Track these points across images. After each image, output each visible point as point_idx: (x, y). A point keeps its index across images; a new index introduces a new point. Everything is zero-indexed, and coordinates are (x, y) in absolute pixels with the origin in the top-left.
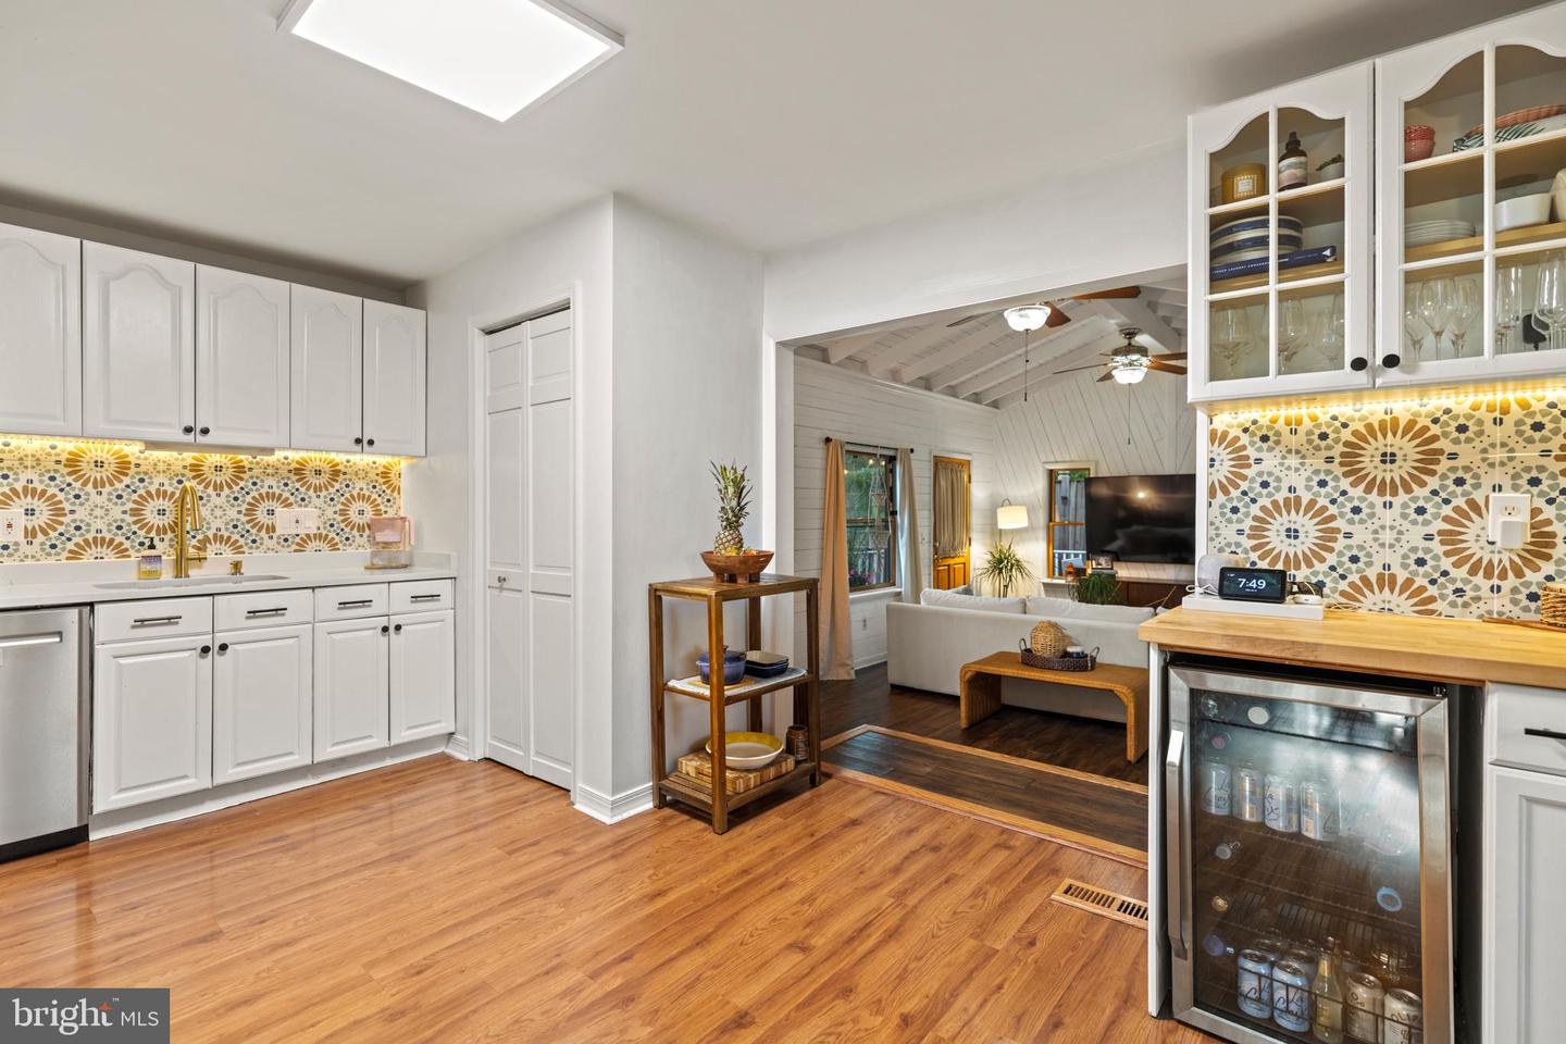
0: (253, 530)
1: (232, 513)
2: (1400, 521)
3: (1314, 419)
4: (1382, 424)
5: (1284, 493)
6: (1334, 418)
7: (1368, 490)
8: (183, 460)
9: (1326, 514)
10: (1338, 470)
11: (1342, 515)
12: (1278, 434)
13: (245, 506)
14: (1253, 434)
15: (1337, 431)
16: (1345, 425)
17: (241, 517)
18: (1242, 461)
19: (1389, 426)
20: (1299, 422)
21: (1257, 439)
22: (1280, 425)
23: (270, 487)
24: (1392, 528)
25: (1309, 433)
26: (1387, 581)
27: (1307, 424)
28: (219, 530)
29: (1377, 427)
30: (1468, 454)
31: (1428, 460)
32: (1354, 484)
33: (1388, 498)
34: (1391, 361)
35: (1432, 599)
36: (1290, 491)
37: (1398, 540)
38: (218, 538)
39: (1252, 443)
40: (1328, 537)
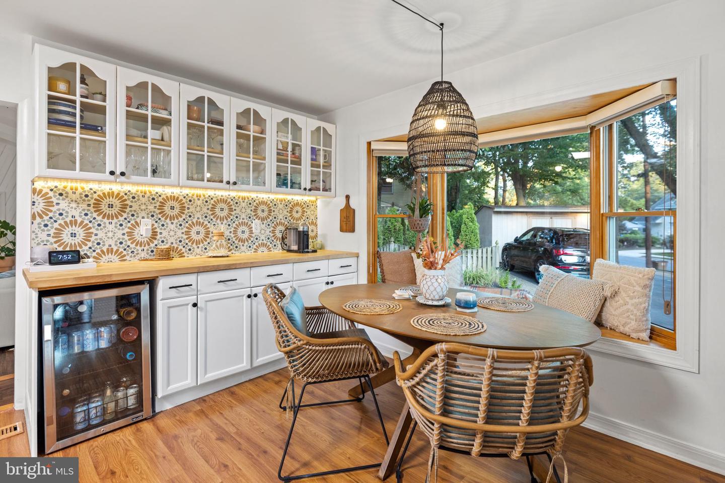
2: (115, 229)
3: (83, 188)
4: (109, 193)
5: (70, 218)
6: (91, 189)
7: (104, 217)
9: (88, 227)
10: (93, 210)
11: (94, 227)
12: (67, 193)
14: (55, 192)
15: (92, 194)
16: (95, 192)
18: (49, 203)
19: (111, 194)
20: (76, 189)
21: (57, 194)
22: (68, 189)
24: (112, 231)
25: (81, 194)
26: (110, 251)
27: (80, 190)
29: (106, 194)
30: (135, 206)
31: (124, 207)
32: (98, 215)
33: (110, 221)
34: (123, 174)
35: (125, 256)
36: (72, 217)
37: (114, 236)
39: (55, 196)
40: (88, 236)
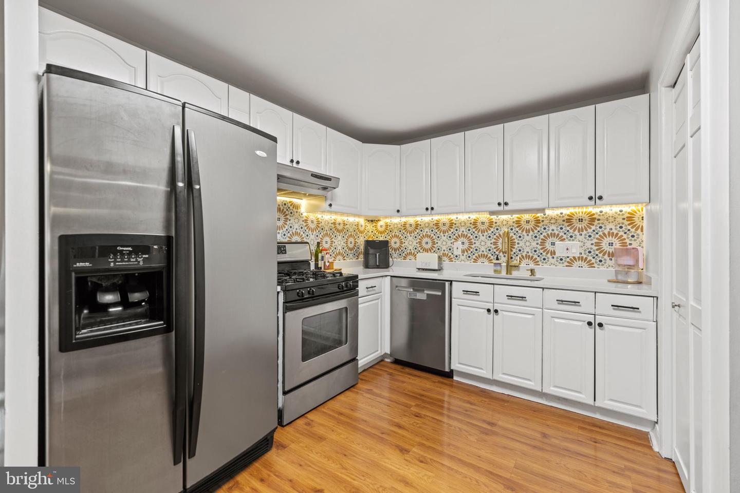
0: (544, 254)
1: (534, 244)
8: (513, 219)
13: (540, 241)
17: (538, 246)
23: (553, 230)
28: (528, 252)
38: (528, 257)
